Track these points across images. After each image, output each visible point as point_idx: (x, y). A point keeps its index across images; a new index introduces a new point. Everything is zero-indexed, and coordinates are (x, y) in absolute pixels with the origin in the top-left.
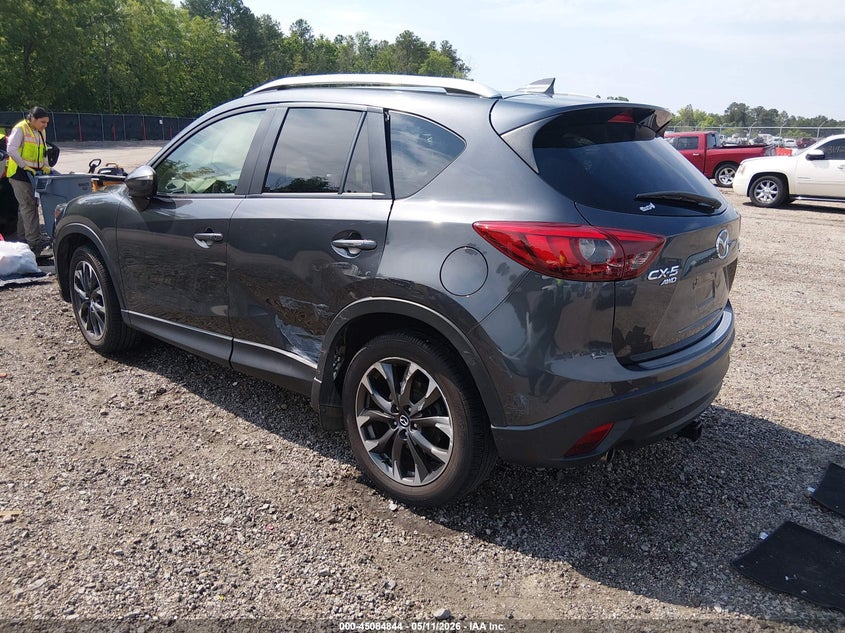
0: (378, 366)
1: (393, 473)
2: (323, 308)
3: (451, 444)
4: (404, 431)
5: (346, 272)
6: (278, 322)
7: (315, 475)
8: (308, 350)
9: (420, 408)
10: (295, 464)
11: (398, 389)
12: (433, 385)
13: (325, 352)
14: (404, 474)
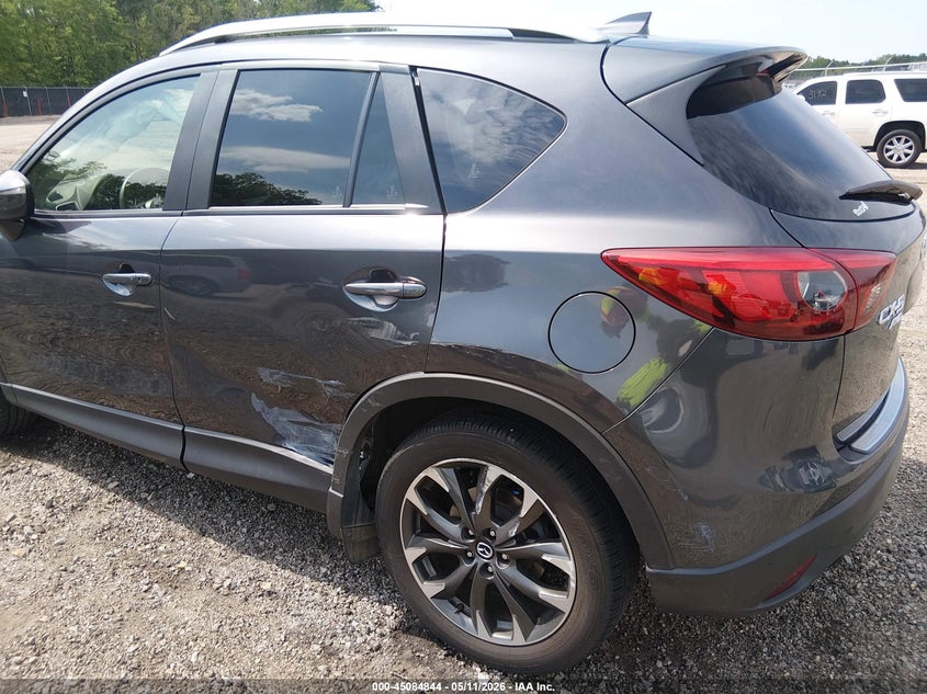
0: (432, 473)
1: (472, 627)
2: (336, 387)
3: (573, 584)
4: (486, 565)
5: (374, 334)
6: (257, 404)
7: (350, 632)
8: (309, 444)
9: (513, 533)
10: (313, 613)
11: (471, 505)
12: (531, 497)
13: (346, 452)
14: (492, 628)
